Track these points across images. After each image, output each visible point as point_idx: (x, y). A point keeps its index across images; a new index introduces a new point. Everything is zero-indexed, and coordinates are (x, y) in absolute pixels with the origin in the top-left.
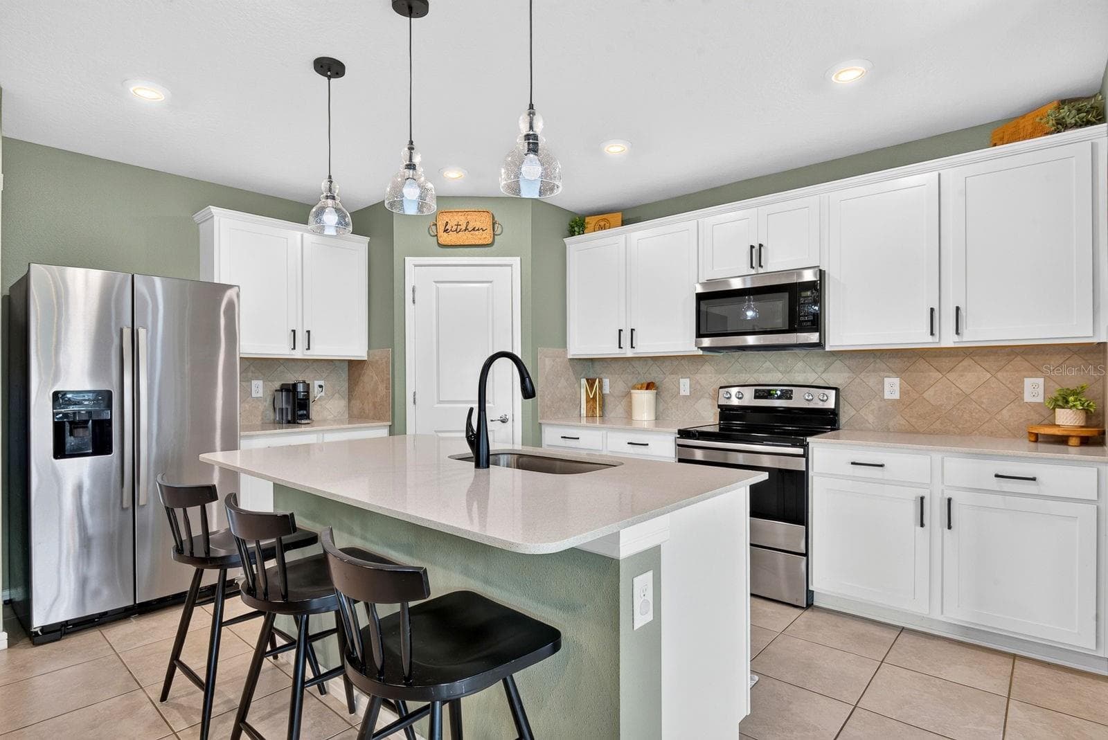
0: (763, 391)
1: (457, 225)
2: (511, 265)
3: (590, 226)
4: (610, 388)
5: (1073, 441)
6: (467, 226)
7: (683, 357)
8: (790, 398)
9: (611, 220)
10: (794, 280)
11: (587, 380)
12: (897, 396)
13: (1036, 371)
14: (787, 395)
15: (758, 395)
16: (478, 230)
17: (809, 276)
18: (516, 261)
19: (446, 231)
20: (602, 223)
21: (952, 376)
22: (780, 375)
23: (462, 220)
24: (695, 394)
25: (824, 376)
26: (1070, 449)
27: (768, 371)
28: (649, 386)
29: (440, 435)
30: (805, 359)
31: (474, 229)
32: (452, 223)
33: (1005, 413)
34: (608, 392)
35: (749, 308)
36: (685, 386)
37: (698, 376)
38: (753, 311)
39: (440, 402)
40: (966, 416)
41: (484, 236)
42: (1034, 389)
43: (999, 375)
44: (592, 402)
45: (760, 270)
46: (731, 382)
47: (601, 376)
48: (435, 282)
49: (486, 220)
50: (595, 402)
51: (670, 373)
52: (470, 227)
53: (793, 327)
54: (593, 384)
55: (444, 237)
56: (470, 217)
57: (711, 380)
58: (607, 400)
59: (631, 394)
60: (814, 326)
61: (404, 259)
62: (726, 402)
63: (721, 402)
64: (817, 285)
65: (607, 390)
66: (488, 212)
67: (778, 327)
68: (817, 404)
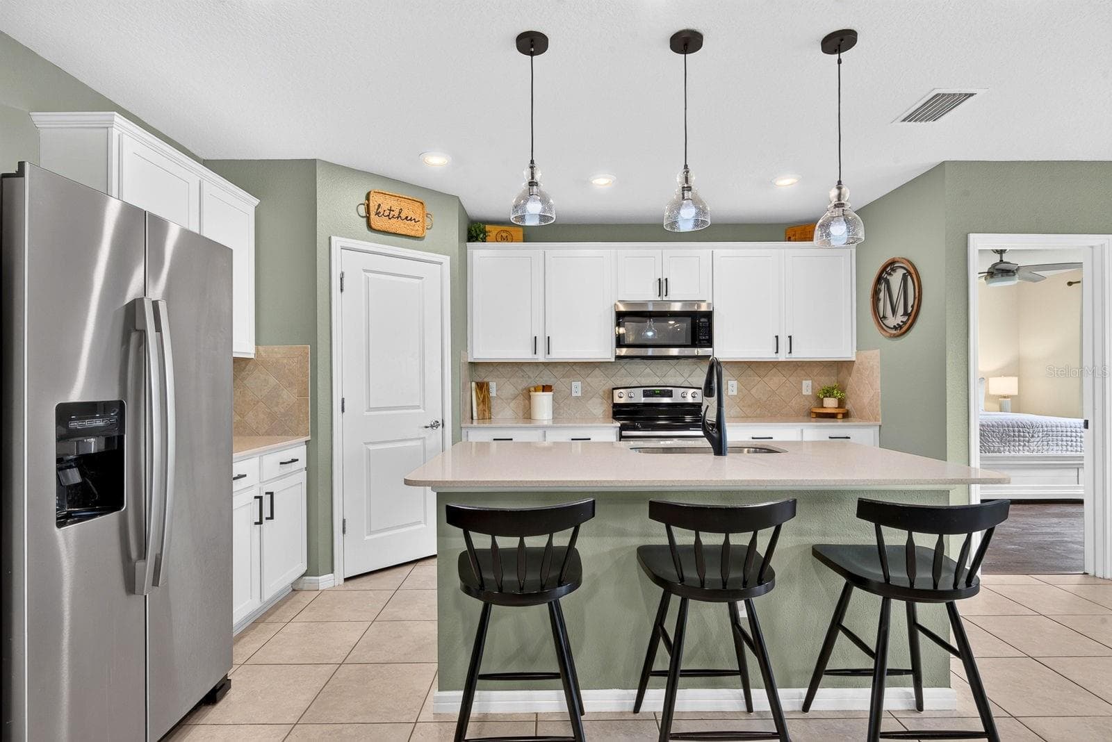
0: (650, 390)
1: (390, 210)
2: (441, 263)
3: (493, 235)
4: (497, 391)
5: (840, 416)
6: (400, 213)
7: (575, 363)
8: (672, 396)
9: (511, 233)
10: (695, 308)
11: (477, 383)
12: (735, 393)
13: (808, 376)
14: (670, 394)
15: (646, 394)
16: (411, 220)
17: (704, 308)
18: (446, 260)
19: (377, 214)
20: (504, 235)
21: (765, 379)
22: (658, 379)
23: (396, 205)
24: (586, 396)
25: (689, 379)
26: (839, 420)
27: (649, 375)
28: (546, 388)
30: (676, 367)
31: (406, 218)
32: (385, 207)
33: (794, 402)
34: (495, 395)
35: (650, 329)
36: (577, 388)
37: (589, 380)
38: (653, 331)
39: (370, 409)
40: (774, 405)
41: (417, 228)
42: (807, 387)
43: (791, 379)
44: (482, 405)
45: (665, 299)
46: (619, 384)
47: (486, 380)
48: (365, 271)
49: (419, 211)
50: (484, 404)
51: (563, 377)
52: (403, 216)
53: (695, 343)
54: (482, 387)
55: (375, 220)
56: (404, 204)
57: (600, 382)
58: (493, 403)
59: (530, 396)
60: (709, 343)
61: (330, 238)
62: (622, 401)
63: (617, 400)
64: (709, 315)
65: (493, 393)
66: (421, 203)
67: (683, 342)
68: (690, 400)
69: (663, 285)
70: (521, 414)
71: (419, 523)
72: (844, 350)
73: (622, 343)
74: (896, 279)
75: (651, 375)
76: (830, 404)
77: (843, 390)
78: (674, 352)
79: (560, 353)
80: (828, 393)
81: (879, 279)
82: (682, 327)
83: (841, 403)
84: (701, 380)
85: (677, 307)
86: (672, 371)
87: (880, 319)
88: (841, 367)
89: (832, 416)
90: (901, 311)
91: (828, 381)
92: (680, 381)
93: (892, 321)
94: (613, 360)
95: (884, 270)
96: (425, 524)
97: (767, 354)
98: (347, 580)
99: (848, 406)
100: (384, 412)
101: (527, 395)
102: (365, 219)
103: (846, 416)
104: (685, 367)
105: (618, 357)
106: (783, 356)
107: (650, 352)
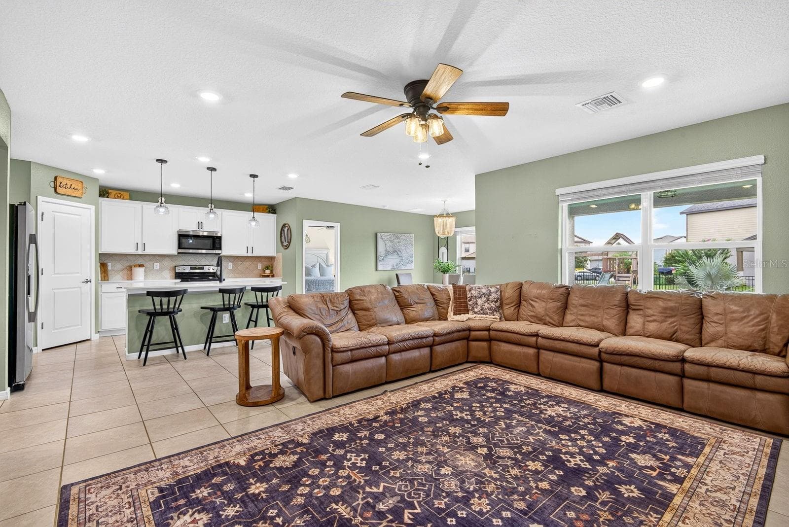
0: (193, 267)
1: (66, 185)
2: (90, 209)
4: (112, 267)
5: (271, 276)
6: (71, 186)
8: (203, 269)
9: (125, 195)
10: (214, 235)
11: (101, 264)
12: (231, 268)
13: (259, 262)
14: (202, 268)
15: (191, 268)
16: (76, 189)
17: (219, 235)
18: (92, 207)
19: (60, 186)
20: (119, 195)
22: (197, 262)
23: (69, 182)
24: (161, 269)
25: (211, 262)
27: (193, 261)
28: (140, 266)
29: (55, 291)
30: (206, 257)
31: (74, 188)
32: (64, 183)
33: (255, 271)
36: (157, 266)
37: (163, 262)
39: (55, 274)
40: (247, 273)
41: (78, 193)
42: (260, 266)
43: (253, 263)
44: (103, 274)
45: (201, 230)
46: (178, 264)
47: (105, 262)
48: (53, 211)
49: (80, 185)
50: (105, 273)
51: (149, 261)
52: (72, 188)
53: (213, 249)
54: (103, 266)
55: (59, 190)
56: (73, 183)
57: (169, 264)
58: (110, 273)
59: (132, 270)
60: (220, 249)
61: (37, 197)
62: (179, 271)
63: (177, 271)
64: (220, 238)
65: (110, 268)
66: (82, 182)
67: (209, 248)
68: (211, 271)
69: (200, 225)
70: (126, 277)
71: (78, 325)
72: (272, 253)
73: (181, 247)
74: (286, 229)
75: (194, 261)
76: (268, 272)
77: (272, 267)
78: (204, 251)
79: (149, 251)
80: (267, 268)
81: (282, 229)
82: (209, 242)
83: (272, 272)
84: (215, 263)
85: (205, 234)
86: (204, 259)
87: (282, 243)
88: (272, 259)
89: (268, 276)
90: (287, 241)
91: (266, 264)
92: (207, 263)
93: (285, 244)
94: (176, 254)
95: (283, 227)
96: (81, 326)
97: (244, 253)
98: (43, 350)
99: (274, 273)
100: (68, 275)
101: (130, 269)
102: (53, 189)
103: (273, 276)
104: (209, 258)
105: (179, 253)
106: (250, 254)
107: (191, 251)
